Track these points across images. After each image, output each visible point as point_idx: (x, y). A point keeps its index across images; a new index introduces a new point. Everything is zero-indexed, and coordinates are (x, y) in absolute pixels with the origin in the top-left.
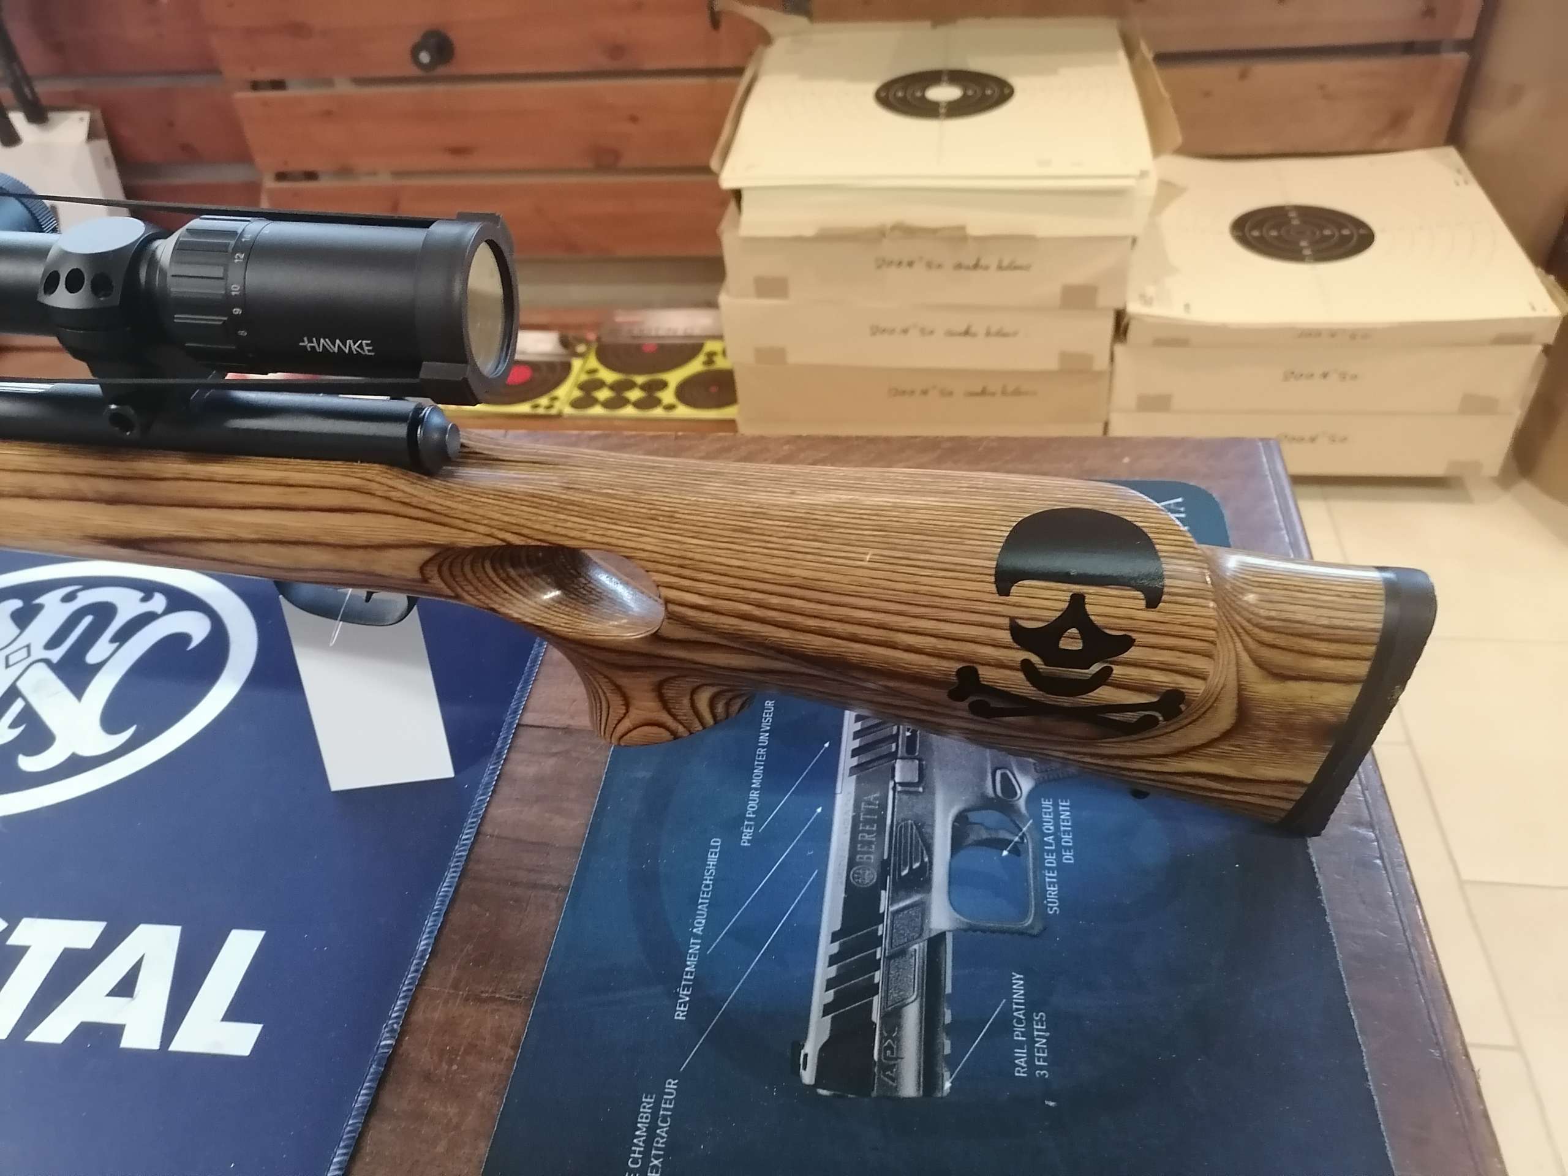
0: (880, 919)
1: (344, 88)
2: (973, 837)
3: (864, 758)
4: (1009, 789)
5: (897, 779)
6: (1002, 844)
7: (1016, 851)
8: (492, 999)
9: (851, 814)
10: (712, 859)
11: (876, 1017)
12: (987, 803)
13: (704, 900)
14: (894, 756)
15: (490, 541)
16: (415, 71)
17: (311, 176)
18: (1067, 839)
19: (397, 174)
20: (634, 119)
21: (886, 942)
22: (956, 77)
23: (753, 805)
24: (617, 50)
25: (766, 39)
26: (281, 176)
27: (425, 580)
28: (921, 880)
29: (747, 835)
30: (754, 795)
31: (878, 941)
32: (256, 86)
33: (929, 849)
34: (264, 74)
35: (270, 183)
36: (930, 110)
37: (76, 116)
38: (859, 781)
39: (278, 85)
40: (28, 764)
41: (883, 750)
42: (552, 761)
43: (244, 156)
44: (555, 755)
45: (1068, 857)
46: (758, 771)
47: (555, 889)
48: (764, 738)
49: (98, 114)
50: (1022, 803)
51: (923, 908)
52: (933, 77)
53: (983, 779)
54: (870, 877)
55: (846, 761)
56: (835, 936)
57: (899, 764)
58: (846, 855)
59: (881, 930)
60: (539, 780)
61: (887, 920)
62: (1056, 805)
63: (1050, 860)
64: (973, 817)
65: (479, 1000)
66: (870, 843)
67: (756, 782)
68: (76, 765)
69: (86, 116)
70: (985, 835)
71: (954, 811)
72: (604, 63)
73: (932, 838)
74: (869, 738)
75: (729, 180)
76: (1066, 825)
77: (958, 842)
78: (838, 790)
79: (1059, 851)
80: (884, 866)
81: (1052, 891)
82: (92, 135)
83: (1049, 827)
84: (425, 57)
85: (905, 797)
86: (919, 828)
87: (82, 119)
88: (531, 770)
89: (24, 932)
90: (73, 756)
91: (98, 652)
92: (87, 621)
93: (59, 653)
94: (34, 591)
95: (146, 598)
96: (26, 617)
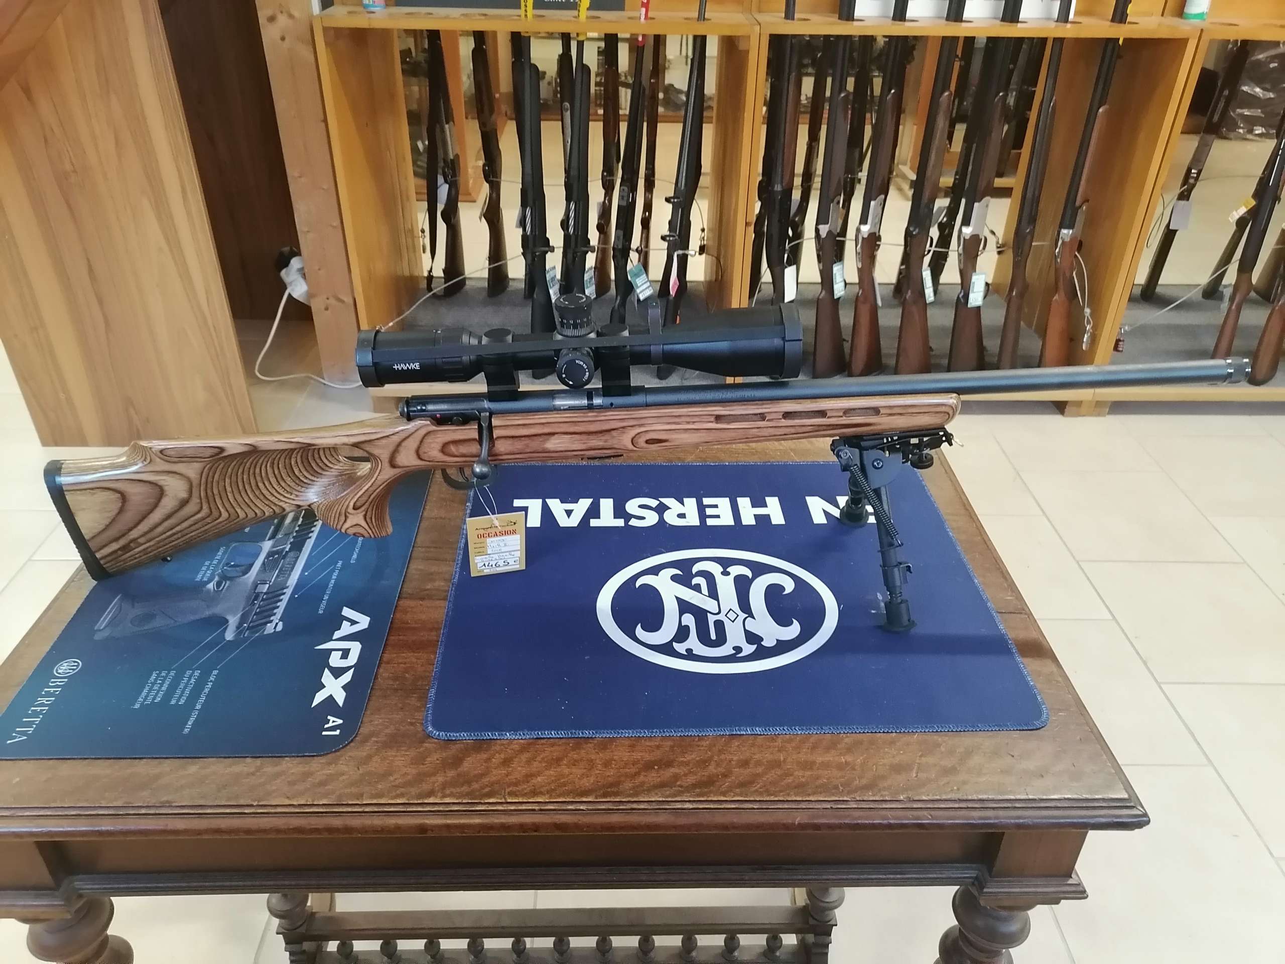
0: (291, 543)
4: (219, 584)
5: (268, 585)
6: (232, 566)
7: (227, 564)
8: (436, 518)
9: (293, 573)
10: (355, 556)
11: (301, 519)
12: (231, 579)
14: (265, 593)
18: (204, 568)
21: (291, 537)
28: (270, 554)
30: (334, 577)
31: (294, 537)
33: (264, 563)
40: (676, 572)
42: (428, 587)
45: (208, 563)
46: (331, 585)
48: (326, 597)
50: (217, 579)
51: (273, 546)
53: (228, 586)
54: (291, 554)
55: (289, 592)
56: (310, 538)
57: (265, 591)
58: (299, 560)
60: (433, 580)
61: (289, 542)
62: (202, 579)
63: (215, 562)
64: (241, 574)
65: (441, 518)
66: (288, 564)
67: (333, 581)
70: (238, 569)
71: (246, 576)
73: (261, 567)
74: (277, 599)
76: (202, 573)
77: (251, 565)
78: (296, 581)
79: (209, 567)
80: (284, 557)
81: (220, 553)
83: (210, 572)
85: (267, 579)
86: (265, 569)
88: (437, 584)
89: (620, 523)
90: (657, 575)
91: (689, 620)
92: (713, 636)
93: (711, 619)
94: (762, 653)
95: (689, 651)
96: (752, 638)
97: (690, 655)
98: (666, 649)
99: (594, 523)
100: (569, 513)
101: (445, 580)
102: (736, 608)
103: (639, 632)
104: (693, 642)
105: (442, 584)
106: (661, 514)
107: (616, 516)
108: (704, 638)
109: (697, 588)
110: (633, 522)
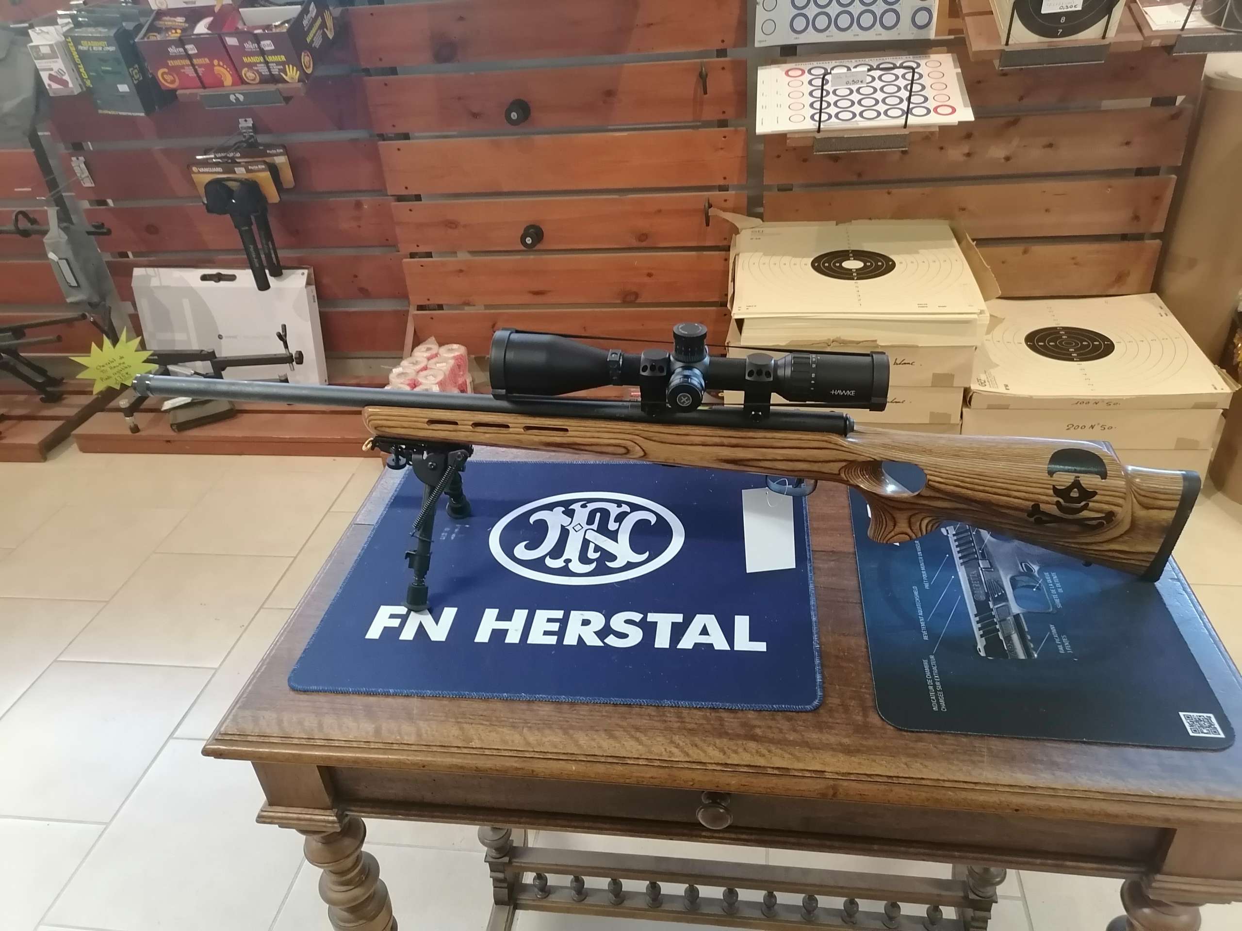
0: (991, 610)
1: (463, 256)
2: (1019, 585)
3: (965, 560)
4: (1030, 570)
5: (982, 567)
6: (1034, 587)
7: (1039, 589)
8: (849, 635)
9: (967, 578)
10: (916, 593)
11: (1001, 638)
12: (1022, 574)
13: (919, 605)
14: (977, 559)
15: (869, 459)
16: (522, 248)
17: (440, 307)
18: (1058, 585)
19: (487, 307)
20: (650, 275)
21: (997, 616)
22: (858, 255)
23: (925, 576)
24: (643, 237)
25: (736, 231)
26: (421, 308)
27: (839, 474)
28: (1003, 598)
29: (927, 586)
30: (924, 572)
31: (994, 617)
32: (413, 255)
33: (1003, 589)
34: (423, 249)
35: (413, 311)
36: (847, 275)
37: (300, 271)
38: (965, 567)
39: (429, 255)
40: (610, 564)
41: (972, 557)
42: (833, 563)
43: (404, 296)
44: (833, 560)
45: (1060, 590)
46: (922, 564)
47: (856, 603)
48: (920, 553)
49: (312, 270)
50: (1036, 574)
51: (1008, 607)
52: (845, 255)
53: (1017, 566)
54: (983, 598)
55: (958, 562)
56: (976, 616)
57: (980, 562)
58: (970, 590)
59: (993, 613)
61: (995, 610)
62: (1050, 574)
63: (1053, 591)
64: (1017, 578)
65: (844, 635)
66: (978, 587)
67: (923, 568)
68: (630, 566)
69: (306, 272)
70: (1024, 584)
71: (1009, 577)
72: (635, 243)
73: (1003, 585)
74: (965, 553)
75: (736, 314)
76: (1056, 580)
77: (1014, 587)
78: (958, 570)
79: (1056, 589)
80: (987, 595)
81: (1057, 601)
82: (308, 283)
83: (1050, 581)
84: (529, 241)
85: (987, 572)
86: (997, 582)
87: (303, 274)
88: (826, 566)
89: (652, 617)
90: (628, 562)
91: (612, 526)
92: (598, 515)
93: (595, 526)
94: (566, 504)
95: (619, 506)
96: (570, 513)
97: (619, 503)
98: (635, 507)
99: (679, 618)
100: (704, 632)
101: (819, 569)
102: (572, 532)
103: (653, 519)
104: (614, 510)
105: (821, 566)
106: (607, 626)
107: (655, 624)
108: (605, 513)
109: (597, 549)
110: (637, 617)
